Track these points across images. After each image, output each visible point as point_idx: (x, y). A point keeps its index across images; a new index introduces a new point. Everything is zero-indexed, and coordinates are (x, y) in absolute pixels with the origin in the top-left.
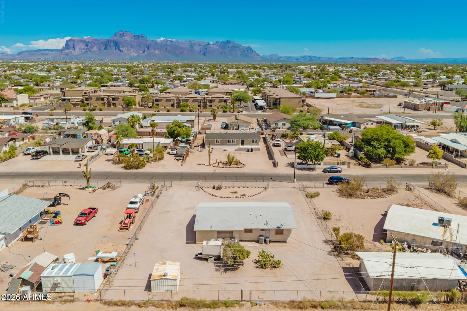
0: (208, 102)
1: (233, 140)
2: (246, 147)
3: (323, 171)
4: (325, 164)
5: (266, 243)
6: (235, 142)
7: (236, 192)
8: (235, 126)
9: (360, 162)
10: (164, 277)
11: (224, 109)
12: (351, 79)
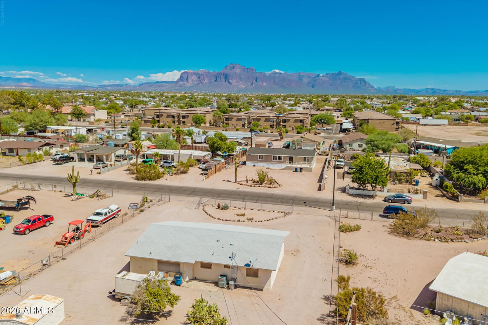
0: (282, 121)
1: (279, 157)
2: (294, 165)
3: (383, 201)
4: (389, 191)
5: (228, 288)
6: (281, 159)
7: (243, 215)
8: (298, 145)
9: (445, 193)
10: (15, 319)
11: (299, 130)
12: (476, 109)
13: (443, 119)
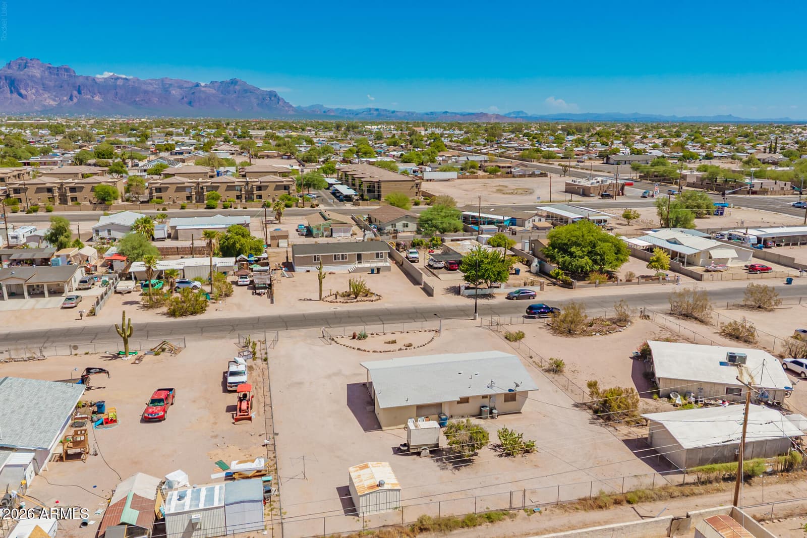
0: (255, 189)
1: (342, 255)
2: (366, 265)
3: (507, 298)
4: (508, 286)
5: (492, 418)
6: (346, 258)
7: (394, 342)
8: (325, 231)
9: (554, 280)
10: (380, 488)
11: (287, 202)
12: (462, 148)
13: (449, 171)
